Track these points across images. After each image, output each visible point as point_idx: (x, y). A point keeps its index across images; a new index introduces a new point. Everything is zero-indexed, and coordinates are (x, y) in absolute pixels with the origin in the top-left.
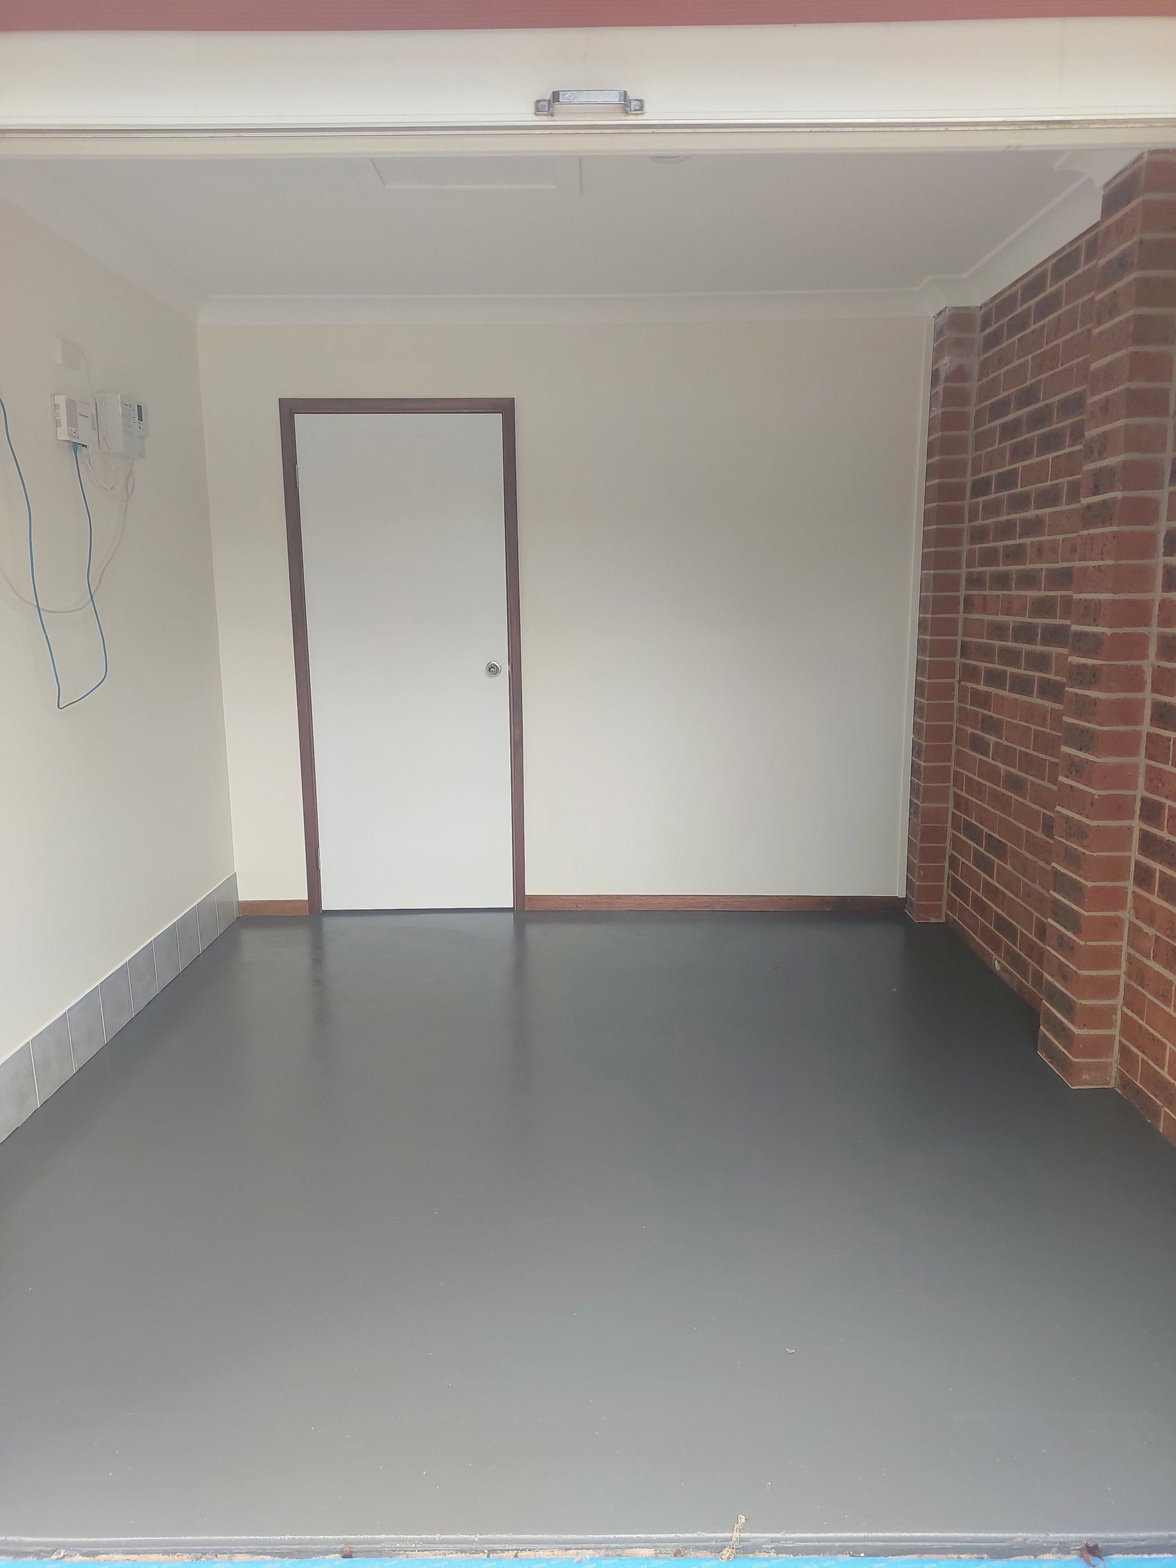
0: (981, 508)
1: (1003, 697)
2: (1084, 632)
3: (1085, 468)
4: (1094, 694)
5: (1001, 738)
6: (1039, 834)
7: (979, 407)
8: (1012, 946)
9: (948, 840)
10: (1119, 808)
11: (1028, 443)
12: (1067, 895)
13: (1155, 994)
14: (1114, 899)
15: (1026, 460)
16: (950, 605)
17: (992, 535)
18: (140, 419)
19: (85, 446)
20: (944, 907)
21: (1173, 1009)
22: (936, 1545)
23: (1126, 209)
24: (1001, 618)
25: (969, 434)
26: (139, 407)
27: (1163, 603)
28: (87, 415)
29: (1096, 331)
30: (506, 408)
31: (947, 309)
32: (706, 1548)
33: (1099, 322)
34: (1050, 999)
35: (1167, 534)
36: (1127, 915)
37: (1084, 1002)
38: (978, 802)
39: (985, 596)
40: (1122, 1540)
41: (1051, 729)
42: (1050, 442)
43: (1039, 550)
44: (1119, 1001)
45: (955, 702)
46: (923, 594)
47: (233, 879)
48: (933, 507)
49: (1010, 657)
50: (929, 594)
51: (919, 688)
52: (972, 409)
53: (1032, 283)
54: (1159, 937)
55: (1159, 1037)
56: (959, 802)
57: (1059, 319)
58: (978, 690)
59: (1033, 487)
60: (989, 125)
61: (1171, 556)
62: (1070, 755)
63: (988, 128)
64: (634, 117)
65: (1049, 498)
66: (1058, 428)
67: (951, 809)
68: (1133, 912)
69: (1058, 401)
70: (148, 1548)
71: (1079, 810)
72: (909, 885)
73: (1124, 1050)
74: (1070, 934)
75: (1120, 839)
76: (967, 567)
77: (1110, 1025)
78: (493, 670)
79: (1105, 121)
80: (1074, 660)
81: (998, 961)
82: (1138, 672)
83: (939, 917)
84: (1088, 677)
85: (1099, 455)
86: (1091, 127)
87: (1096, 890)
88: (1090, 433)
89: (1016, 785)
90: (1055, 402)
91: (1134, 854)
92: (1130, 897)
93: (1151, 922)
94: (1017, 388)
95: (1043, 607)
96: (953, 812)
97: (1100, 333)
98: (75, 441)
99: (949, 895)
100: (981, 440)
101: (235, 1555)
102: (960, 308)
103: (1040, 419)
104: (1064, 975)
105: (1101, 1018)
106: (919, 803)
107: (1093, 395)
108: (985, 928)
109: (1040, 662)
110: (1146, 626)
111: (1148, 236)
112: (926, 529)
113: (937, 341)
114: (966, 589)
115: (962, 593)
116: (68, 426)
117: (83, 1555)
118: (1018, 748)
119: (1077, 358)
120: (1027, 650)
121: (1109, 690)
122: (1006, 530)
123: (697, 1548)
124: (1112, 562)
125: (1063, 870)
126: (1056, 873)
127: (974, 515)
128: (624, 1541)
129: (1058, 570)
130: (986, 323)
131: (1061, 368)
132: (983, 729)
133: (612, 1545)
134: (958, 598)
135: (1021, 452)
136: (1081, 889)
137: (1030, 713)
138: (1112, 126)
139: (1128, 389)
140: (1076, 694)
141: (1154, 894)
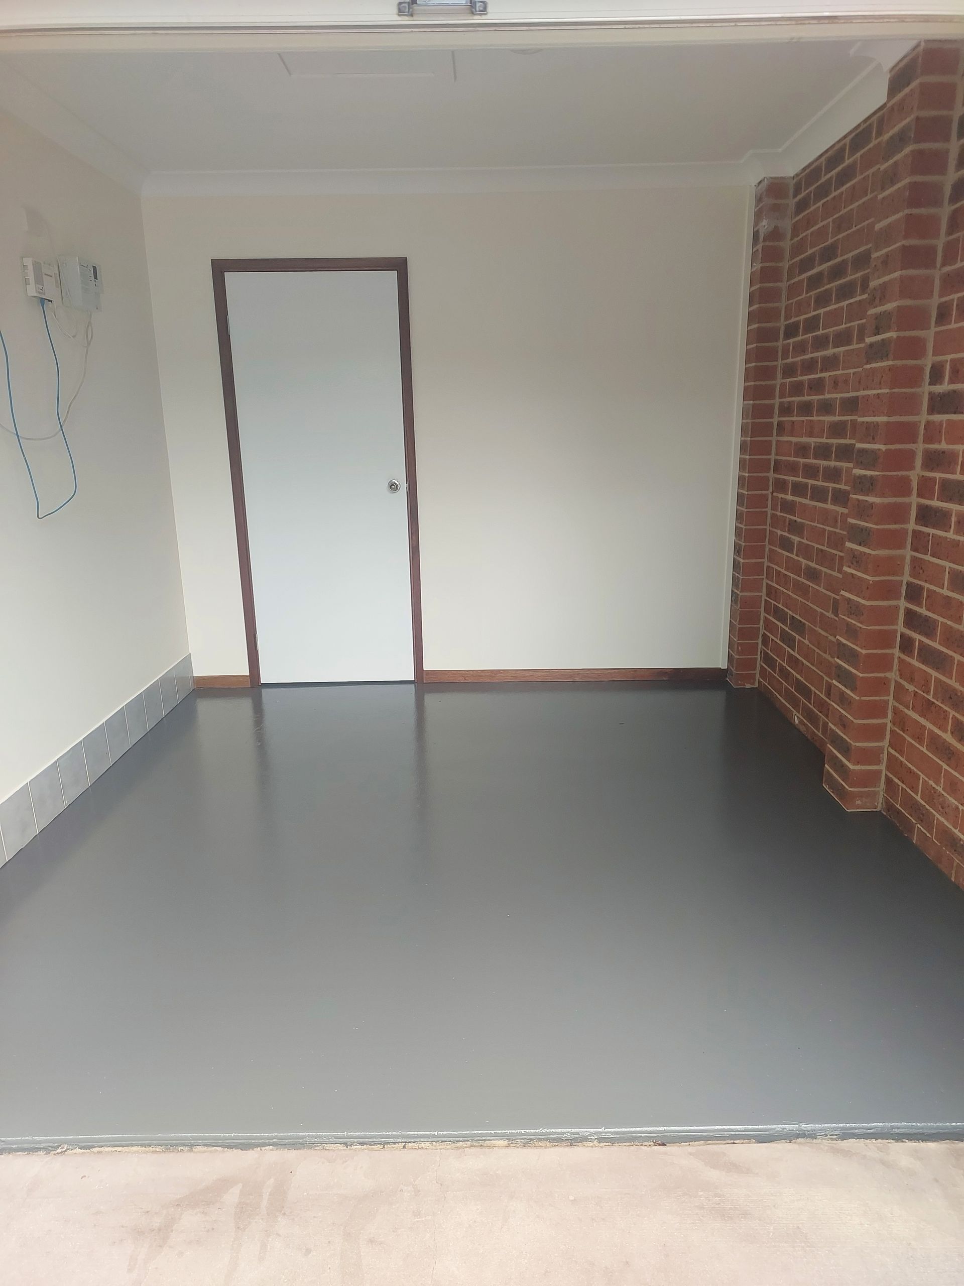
0: (791, 348)
1: (805, 505)
2: (865, 449)
3: (869, 313)
4: (871, 499)
5: (803, 538)
6: (830, 614)
7: (791, 263)
8: (807, 703)
9: (761, 622)
10: (888, 591)
11: (828, 293)
12: (847, 662)
13: (913, 737)
14: (884, 663)
15: (826, 307)
16: (765, 429)
17: (799, 371)
18: (96, 277)
19: (51, 301)
20: (758, 676)
21: (925, 747)
22: (718, 1134)
23: (907, 90)
24: (805, 440)
25: (783, 285)
26: (95, 268)
27: (928, 424)
28: (51, 275)
29: (880, 197)
30: (400, 266)
31: (766, 179)
32: (546, 1140)
33: (883, 189)
34: (833, 743)
35: (932, 367)
36: (893, 675)
37: (857, 744)
38: (785, 591)
39: (793, 422)
40: (855, 1129)
41: (840, 529)
42: (846, 292)
43: (835, 382)
44: (886, 743)
45: (769, 510)
46: (744, 421)
47: (188, 659)
48: (753, 348)
49: (811, 471)
50: (748, 421)
51: (740, 498)
52: (785, 265)
53: (834, 156)
54: (917, 692)
55: (915, 770)
56: (770, 591)
57: (854, 187)
58: (786, 499)
59: (831, 330)
60: (771, 21)
61: (935, 385)
62: (852, 549)
63: (770, 23)
64: (479, 17)
65: (843, 338)
66: (852, 279)
67: (764, 597)
68: (898, 673)
69: (852, 257)
70: (130, 1143)
71: (858, 593)
72: (730, 658)
73: (889, 781)
74: (849, 692)
75: (889, 615)
76: (780, 398)
77: (879, 762)
78: (393, 487)
79: (864, 17)
80: (858, 472)
81: (797, 717)
82: (907, 481)
83: (753, 684)
84: (865, 485)
85: (880, 301)
86: (854, 22)
87: (868, 656)
88: (873, 284)
89: (813, 575)
90: (849, 258)
91: (900, 627)
92: (896, 661)
93: (911, 680)
94: (820, 246)
95: (837, 430)
96: (765, 600)
97: (883, 198)
98: (41, 297)
99: (762, 666)
100: (793, 290)
101: (195, 1147)
102: (775, 178)
103: (838, 272)
104: (844, 724)
105: (871, 756)
106: (738, 593)
107: (876, 251)
108: (787, 690)
109: (834, 475)
110: (913, 443)
111: (924, 114)
112: (747, 366)
113: (757, 206)
114: (779, 417)
115: (775, 420)
116: (35, 284)
117: (81, 1148)
118: (816, 546)
119: (867, 220)
120: (824, 466)
121: (883, 495)
122: (810, 366)
123: (540, 1140)
124: (887, 391)
125: (845, 642)
126: (840, 644)
127: (785, 355)
128: (486, 1135)
129: (849, 398)
130: (797, 190)
131: (854, 229)
132: (789, 532)
133: (476, 1139)
134: (772, 423)
135: (822, 300)
136: (858, 655)
137: (826, 517)
138: (870, 21)
139: (904, 246)
140: (858, 500)
141: (914, 659)
